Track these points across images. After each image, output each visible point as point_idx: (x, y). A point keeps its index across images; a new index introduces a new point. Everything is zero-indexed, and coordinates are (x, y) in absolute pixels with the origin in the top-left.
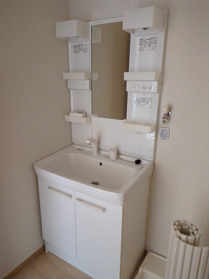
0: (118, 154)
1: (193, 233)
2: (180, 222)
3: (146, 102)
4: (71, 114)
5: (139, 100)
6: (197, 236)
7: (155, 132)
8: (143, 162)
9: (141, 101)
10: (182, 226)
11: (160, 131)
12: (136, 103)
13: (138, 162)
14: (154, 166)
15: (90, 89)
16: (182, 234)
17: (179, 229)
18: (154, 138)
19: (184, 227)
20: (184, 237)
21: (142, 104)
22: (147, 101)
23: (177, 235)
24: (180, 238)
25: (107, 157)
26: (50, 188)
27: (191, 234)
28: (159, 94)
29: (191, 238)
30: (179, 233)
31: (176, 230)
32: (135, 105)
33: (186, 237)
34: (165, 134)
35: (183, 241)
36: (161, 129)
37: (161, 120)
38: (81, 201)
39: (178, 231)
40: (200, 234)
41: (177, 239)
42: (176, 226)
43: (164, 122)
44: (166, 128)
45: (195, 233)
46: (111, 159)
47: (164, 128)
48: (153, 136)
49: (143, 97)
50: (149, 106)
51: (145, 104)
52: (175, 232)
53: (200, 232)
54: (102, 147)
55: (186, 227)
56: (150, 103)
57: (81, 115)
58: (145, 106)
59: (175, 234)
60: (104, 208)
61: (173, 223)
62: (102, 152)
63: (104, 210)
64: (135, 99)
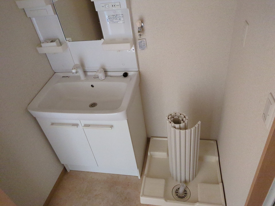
0: (106, 72)
1: (182, 120)
2: (172, 115)
3: (118, 19)
4: (42, 45)
5: (111, 17)
6: (186, 122)
7: (134, 45)
8: (130, 74)
9: (114, 18)
10: (174, 118)
11: (138, 43)
12: (109, 20)
13: (125, 75)
14: (140, 75)
15: (55, 14)
16: (175, 124)
17: (172, 120)
18: (134, 51)
19: (175, 117)
20: (177, 126)
21: (115, 21)
22: (119, 17)
23: (173, 126)
24: (175, 127)
25: (96, 77)
26: (53, 124)
27: (182, 122)
28: (129, 10)
29: (182, 125)
30: (173, 124)
31: (170, 122)
32: (108, 23)
33: (179, 126)
34: (143, 45)
35: (178, 129)
36: (139, 42)
37: (137, 34)
38: (89, 127)
39: (172, 122)
40: (187, 120)
41: (173, 129)
42: (170, 119)
43: (140, 35)
44: (142, 39)
45: (184, 120)
46: (101, 79)
47: (141, 40)
48: (133, 50)
49: (114, 14)
50: (123, 22)
51: (118, 20)
52: (171, 124)
53: (187, 117)
54: (87, 69)
55: (177, 117)
56: (122, 19)
57: (54, 44)
58: (118, 22)
59: (171, 126)
60: (111, 126)
61: (167, 118)
62: (89, 74)
63: (112, 126)
64: (107, 17)
